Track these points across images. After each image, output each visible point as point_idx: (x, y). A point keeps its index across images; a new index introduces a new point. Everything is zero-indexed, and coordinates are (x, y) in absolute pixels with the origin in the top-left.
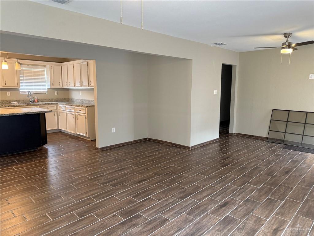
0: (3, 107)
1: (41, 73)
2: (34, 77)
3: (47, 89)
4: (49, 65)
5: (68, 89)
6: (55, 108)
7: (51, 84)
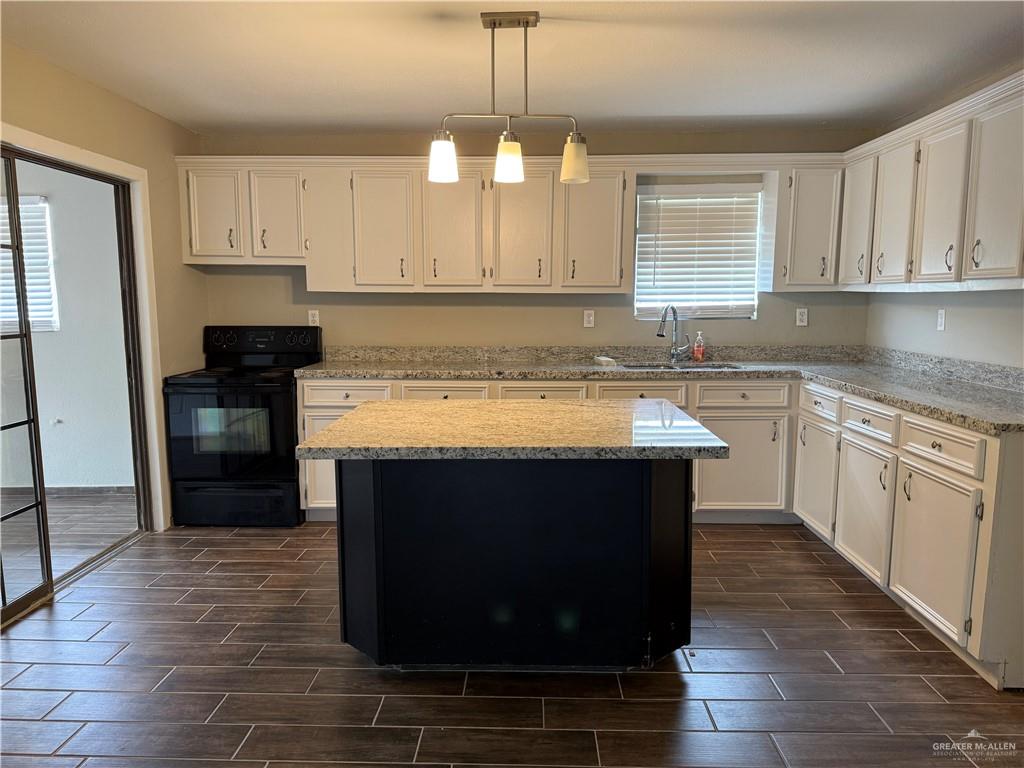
0: (547, 379)
1: (737, 217)
2: (700, 238)
3: (756, 296)
4: (775, 166)
5: (868, 297)
6: (782, 398)
7: (780, 270)
